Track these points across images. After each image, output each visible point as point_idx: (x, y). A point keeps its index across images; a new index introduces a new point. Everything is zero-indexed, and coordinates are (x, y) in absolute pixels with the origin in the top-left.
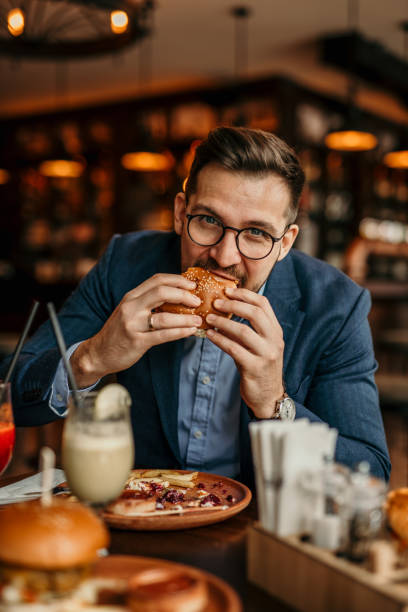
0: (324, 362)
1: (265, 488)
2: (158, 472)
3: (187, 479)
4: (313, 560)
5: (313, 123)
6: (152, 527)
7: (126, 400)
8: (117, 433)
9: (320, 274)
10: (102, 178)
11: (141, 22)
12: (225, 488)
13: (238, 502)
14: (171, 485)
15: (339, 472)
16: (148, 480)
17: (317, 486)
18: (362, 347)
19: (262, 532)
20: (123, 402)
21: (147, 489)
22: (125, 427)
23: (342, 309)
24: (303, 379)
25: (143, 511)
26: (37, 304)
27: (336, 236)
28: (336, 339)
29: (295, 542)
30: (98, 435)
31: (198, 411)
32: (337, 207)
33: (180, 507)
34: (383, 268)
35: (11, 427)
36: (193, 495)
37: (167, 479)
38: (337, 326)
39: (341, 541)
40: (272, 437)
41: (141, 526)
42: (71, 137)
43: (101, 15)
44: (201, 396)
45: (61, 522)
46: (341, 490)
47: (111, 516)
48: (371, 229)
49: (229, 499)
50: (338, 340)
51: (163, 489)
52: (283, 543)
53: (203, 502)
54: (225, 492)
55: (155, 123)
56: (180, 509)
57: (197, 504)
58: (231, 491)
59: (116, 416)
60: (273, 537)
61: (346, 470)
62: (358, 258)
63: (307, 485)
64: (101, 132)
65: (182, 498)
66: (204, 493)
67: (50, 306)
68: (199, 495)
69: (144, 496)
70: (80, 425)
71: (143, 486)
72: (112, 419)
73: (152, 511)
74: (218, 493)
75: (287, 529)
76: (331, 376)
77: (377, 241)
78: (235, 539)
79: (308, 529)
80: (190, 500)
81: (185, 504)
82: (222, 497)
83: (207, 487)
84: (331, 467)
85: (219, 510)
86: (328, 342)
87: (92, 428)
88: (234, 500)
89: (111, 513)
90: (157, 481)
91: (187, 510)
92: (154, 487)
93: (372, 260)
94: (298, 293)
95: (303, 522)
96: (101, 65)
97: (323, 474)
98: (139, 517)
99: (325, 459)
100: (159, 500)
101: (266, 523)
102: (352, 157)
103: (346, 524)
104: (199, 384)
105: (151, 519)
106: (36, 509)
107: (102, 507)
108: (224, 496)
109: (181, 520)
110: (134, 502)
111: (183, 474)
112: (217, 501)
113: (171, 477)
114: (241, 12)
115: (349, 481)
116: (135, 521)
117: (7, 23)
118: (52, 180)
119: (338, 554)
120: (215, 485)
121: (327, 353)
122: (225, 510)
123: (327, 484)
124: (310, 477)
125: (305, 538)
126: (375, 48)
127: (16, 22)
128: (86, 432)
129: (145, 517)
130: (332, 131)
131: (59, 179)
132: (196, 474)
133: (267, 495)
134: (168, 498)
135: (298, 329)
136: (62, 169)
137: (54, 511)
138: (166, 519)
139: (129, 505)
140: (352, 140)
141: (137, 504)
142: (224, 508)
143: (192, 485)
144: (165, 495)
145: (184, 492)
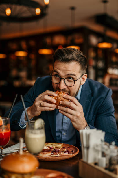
0: (99, 111)
1: (84, 149)
2: (51, 143)
3: (60, 146)
4: (99, 170)
5: (94, 40)
6: (50, 160)
7: (43, 123)
8: (41, 133)
9: (96, 85)
10: (33, 56)
11: (44, 12)
12: (71, 148)
13: (75, 153)
14: (55, 147)
15: (105, 144)
16: (49, 146)
17: (99, 149)
18: (110, 106)
19: (83, 162)
20: (42, 124)
21: (48, 148)
22: (43, 131)
23: (103, 95)
24: (93, 116)
25: (47, 155)
26: (17, 95)
27: (100, 73)
28: (102, 104)
29: (93, 165)
30: (35, 134)
31: (64, 127)
32: (101, 64)
33: (58, 154)
34: (114, 82)
35: (10, 131)
36: (62, 150)
37: (54, 146)
38: (102, 100)
39: (106, 165)
40: (86, 134)
41: (48, 160)
42: (24, 45)
43: (33, 10)
44: (65, 123)
45: (26, 159)
46: (107, 150)
47: (39, 157)
48: (111, 71)
49: (72, 151)
50: (103, 105)
51: (53, 149)
52: (89, 165)
53: (65, 153)
54: (71, 149)
55: (48, 40)
56: (59, 155)
57: (63, 153)
58: (73, 149)
59: (41, 128)
60: (86, 163)
61: (108, 144)
62: (107, 79)
63: (96, 148)
64: (32, 43)
65: (59, 151)
66: (65, 150)
67: (21, 96)
68: (64, 150)
69: (48, 151)
70: (30, 131)
71: (47, 147)
72: (39, 129)
73: (50, 155)
74: (69, 150)
75: (91, 161)
76: (101, 115)
77: (112, 74)
78: (74, 163)
79: (97, 161)
80: (61, 152)
81: (60, 153)
82: (70, 151)
83: (66, 148)
84: (104, 143)
85: (70, 155)
86: (100, 105)
87: (33, 131)
88: (74, 152)
89: (39, 156)
90: (51, 146)
91: (61, 155)
92: (50, 148)
93: (111, 80)
94: (91, 91)
95: (95, 159)
96: (33, 24)
97: (101, 145)
98: (47, 157)
99: (102, 141)
100: (52, 152)
101: (84, 159)
102: (105, 50)
103: (108, 160)
104: (64, 119)
105: (50, 158)
106: (18, 156)
107: (36, 154)
108: (71, 151)
109: (59, 158)
110: (45, 153)
111: (59, 144)
112: (69, 152)
113: (55, 145)
114: (73, 8)
115: (109, 147)
116: (46, 158)
117: (6, 12)
118: (18, 57)
119: (106, 169)
120: (68, 147)
121: (100, 108)
122: (71, 155)
123: (103, 148)
124: (97, 146)
125: (96, 164)
126: (112, 19)
127: (8, 12)
128: (32, 133)
129: (48, 157)
130: (99, 43)
131: (20, 57)
132: (62, 144)
133: (85, 151)
134: (55, 151)
135: (91, 102)
136: (21, 54)
137: (23, 156)
138: (54, 158)
139: (44, 153)
140: (105, 45)
141: (46, 153)
142: (71, 154)
143: (61, 147)
144: (54, 150)
145: (59, 149)
